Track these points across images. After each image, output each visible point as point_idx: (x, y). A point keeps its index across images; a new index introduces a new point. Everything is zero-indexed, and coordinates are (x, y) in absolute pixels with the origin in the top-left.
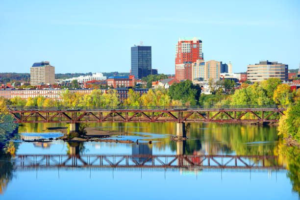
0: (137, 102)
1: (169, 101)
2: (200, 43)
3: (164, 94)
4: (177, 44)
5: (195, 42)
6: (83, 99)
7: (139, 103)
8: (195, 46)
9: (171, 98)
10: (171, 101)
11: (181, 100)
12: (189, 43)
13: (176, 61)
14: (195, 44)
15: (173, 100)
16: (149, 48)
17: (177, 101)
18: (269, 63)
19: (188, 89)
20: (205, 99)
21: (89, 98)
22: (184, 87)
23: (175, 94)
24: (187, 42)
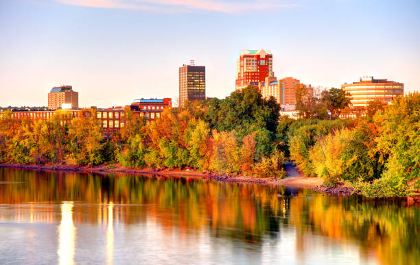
0: (137, 136)
1: (206, 132)
2: (270, 59)
3: (197, 118)
4: (239, 60)
5: (263, 56)
6: (31, 130)
7: (142, 137)
8: (263, 63)
9: (212, 126)
10: (211, 133)
11: (233, 131)
12: (255, 59)
13: (236, 84)
14: (262, 59)
15: (214, 131)
16: (202, 69)
17: (224, 135)
18: (374, 81)
19: (251, 106)
20: (291, 128)
21: (45, 128)
22: (243, 102)
23: (221, 118)
24: (252, 56)
